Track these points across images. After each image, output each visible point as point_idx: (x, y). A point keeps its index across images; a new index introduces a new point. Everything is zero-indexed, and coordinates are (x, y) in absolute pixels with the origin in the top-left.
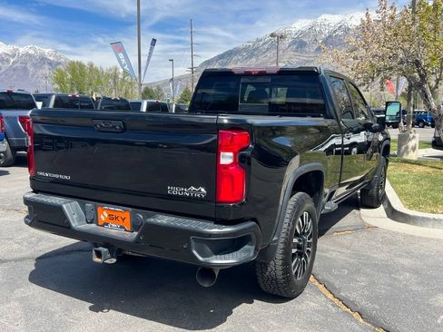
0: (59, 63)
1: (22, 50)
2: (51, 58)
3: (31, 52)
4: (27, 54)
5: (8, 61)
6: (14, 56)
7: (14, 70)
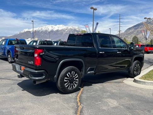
0: (80, 31)
1: (69, 28)
2: (77, 30)
3: (72, 28)
4: (71, 29)
5: (65, 31)
6: (67, 29)
7: (67, 34)
